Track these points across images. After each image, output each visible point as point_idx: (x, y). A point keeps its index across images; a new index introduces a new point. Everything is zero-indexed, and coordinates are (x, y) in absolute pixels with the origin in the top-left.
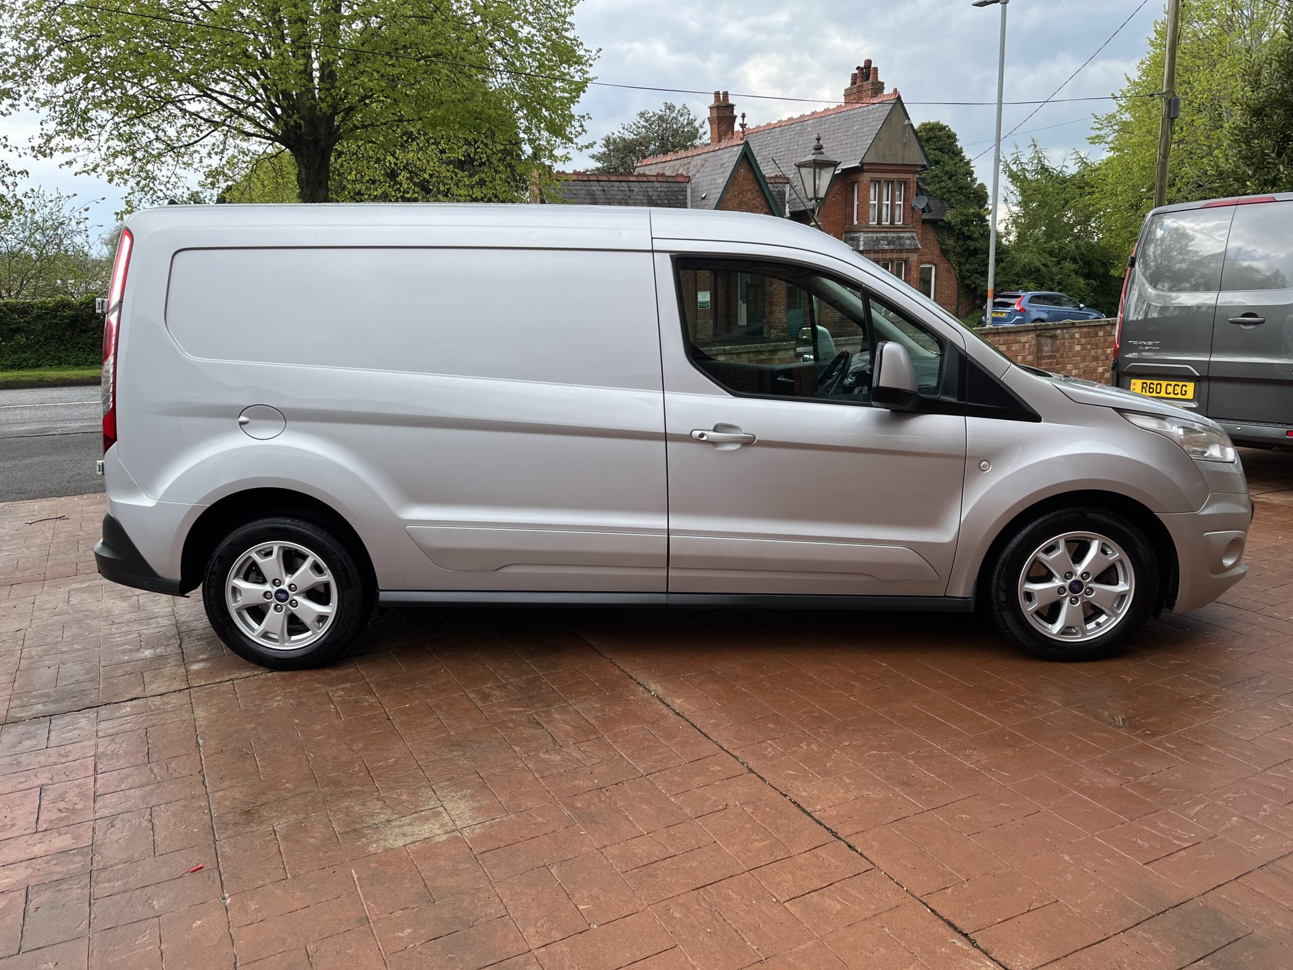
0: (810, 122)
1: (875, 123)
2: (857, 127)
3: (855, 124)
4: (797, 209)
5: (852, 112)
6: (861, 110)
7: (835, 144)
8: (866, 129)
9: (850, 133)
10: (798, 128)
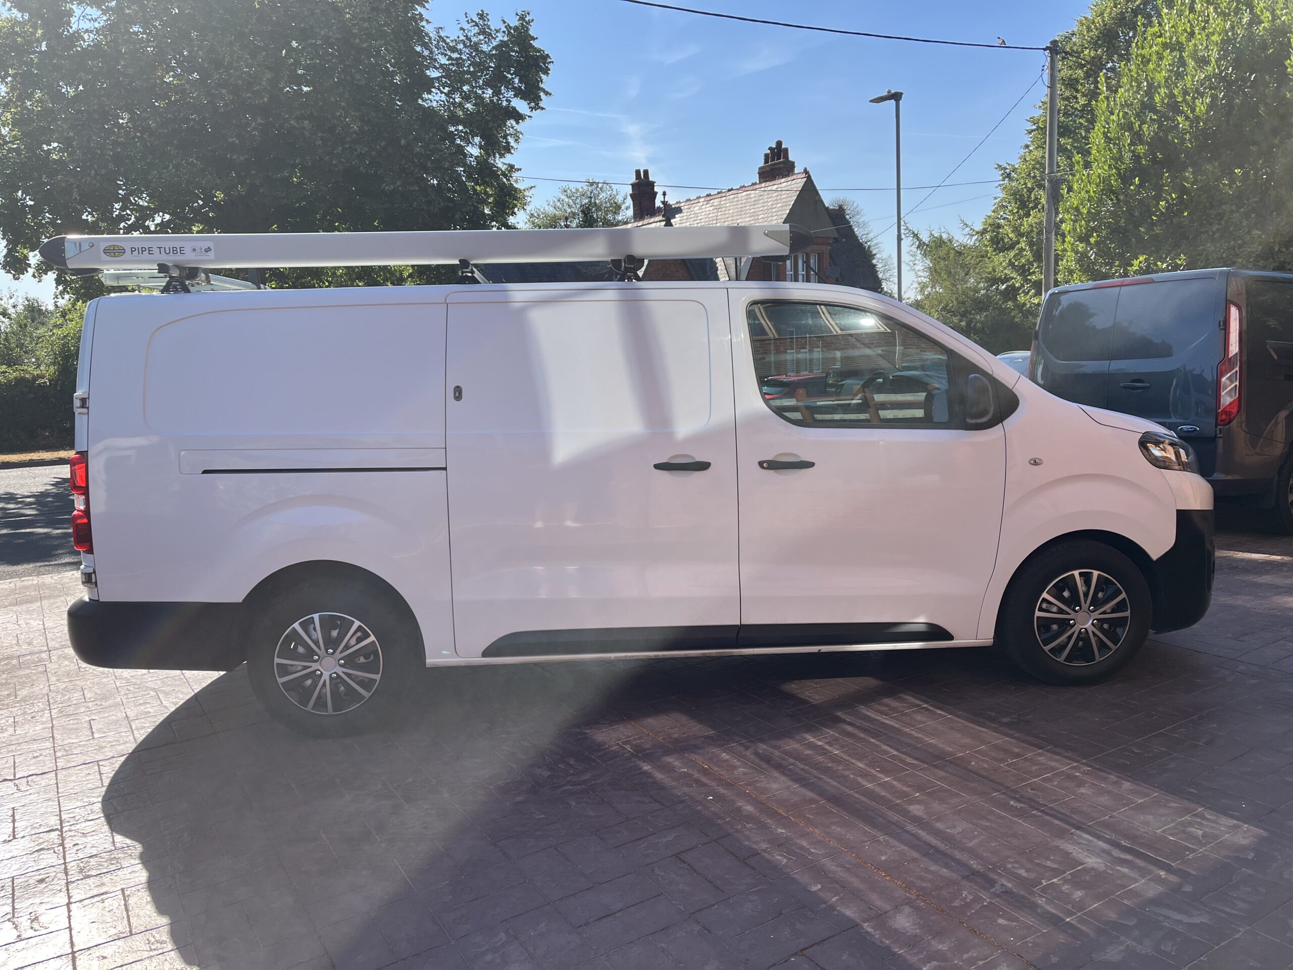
0: (727, 198)
1: (789, 199)
2: (772, 203)
3: (769, 199)
5: (766, 189)
6: (776, 187)
8: (779, 205)
9: (766, 208)
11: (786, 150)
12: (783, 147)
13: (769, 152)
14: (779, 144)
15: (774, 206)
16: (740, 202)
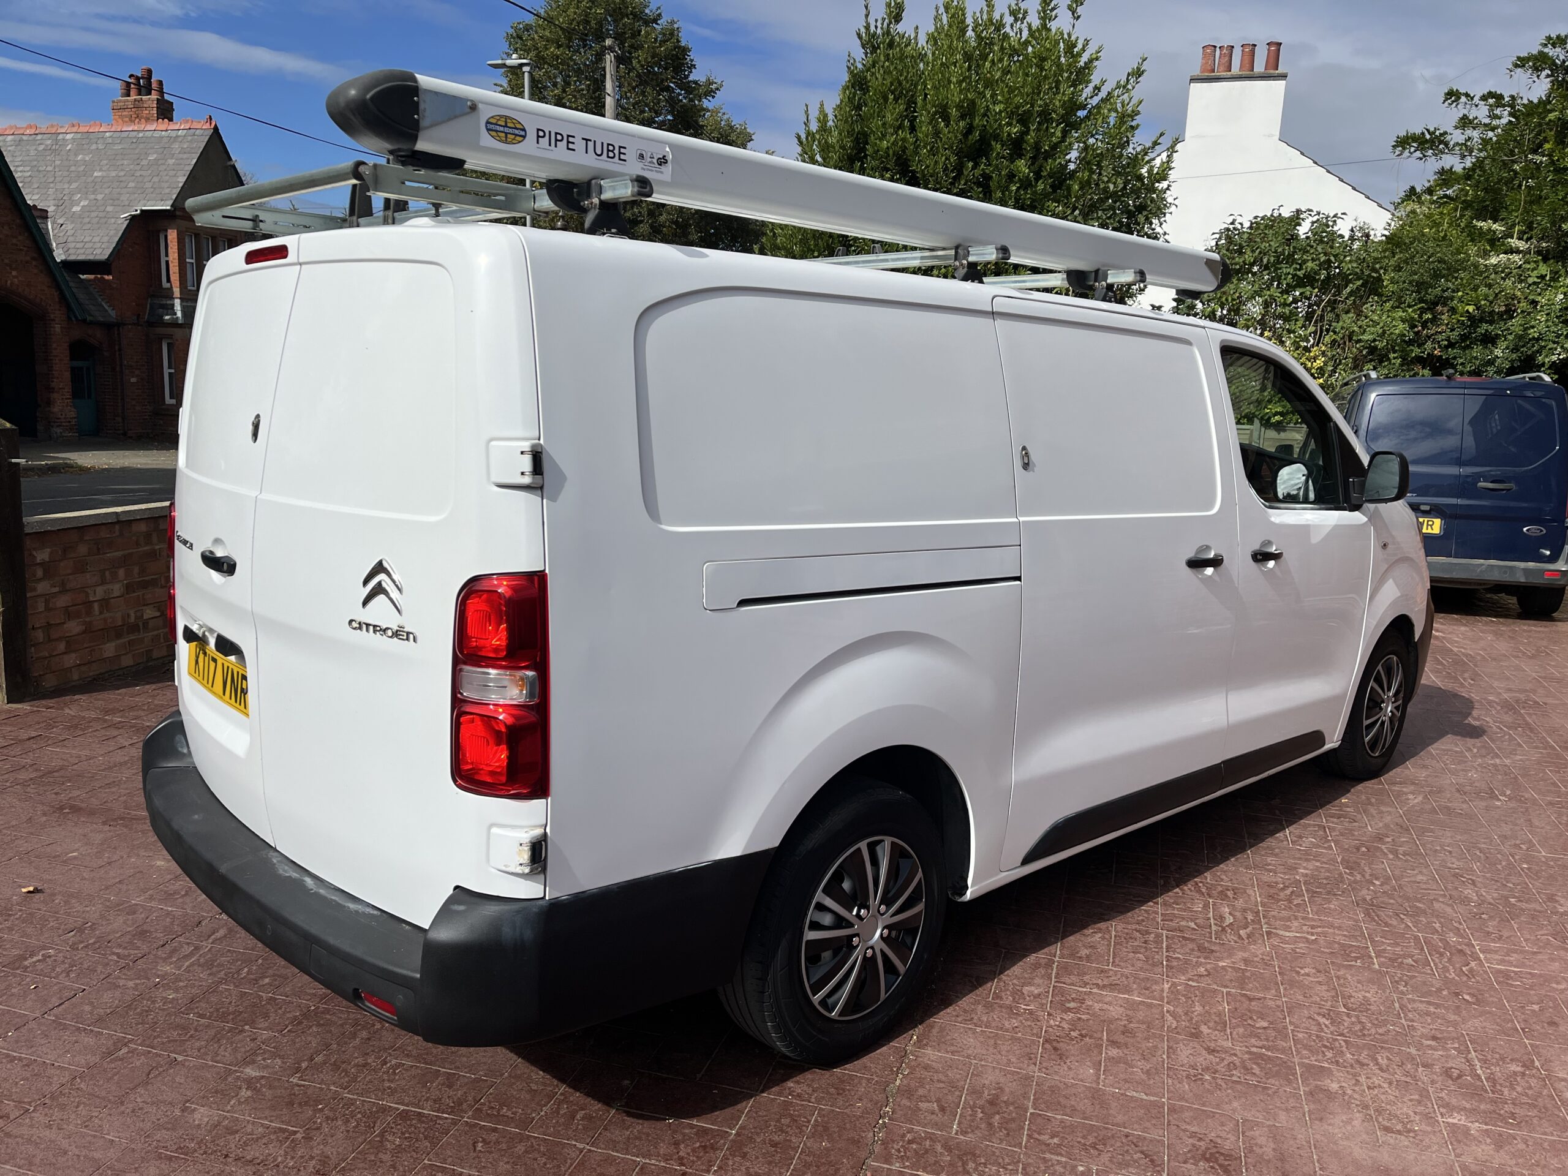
0: (69, 137)
1: (185, 156)
2: (155, 156)
3: (150, 151)
4: (72, 258)
5: (141, 135)
6: (156, 134)
7: (122, 173)
8: (171, 162)
9: (144, 162)
10: (49, 142)
11: (161, 84)
12: (155, 77)
13: (130, 79)
14: (147, 72)
15: (159, 162)
16: (94, 147)
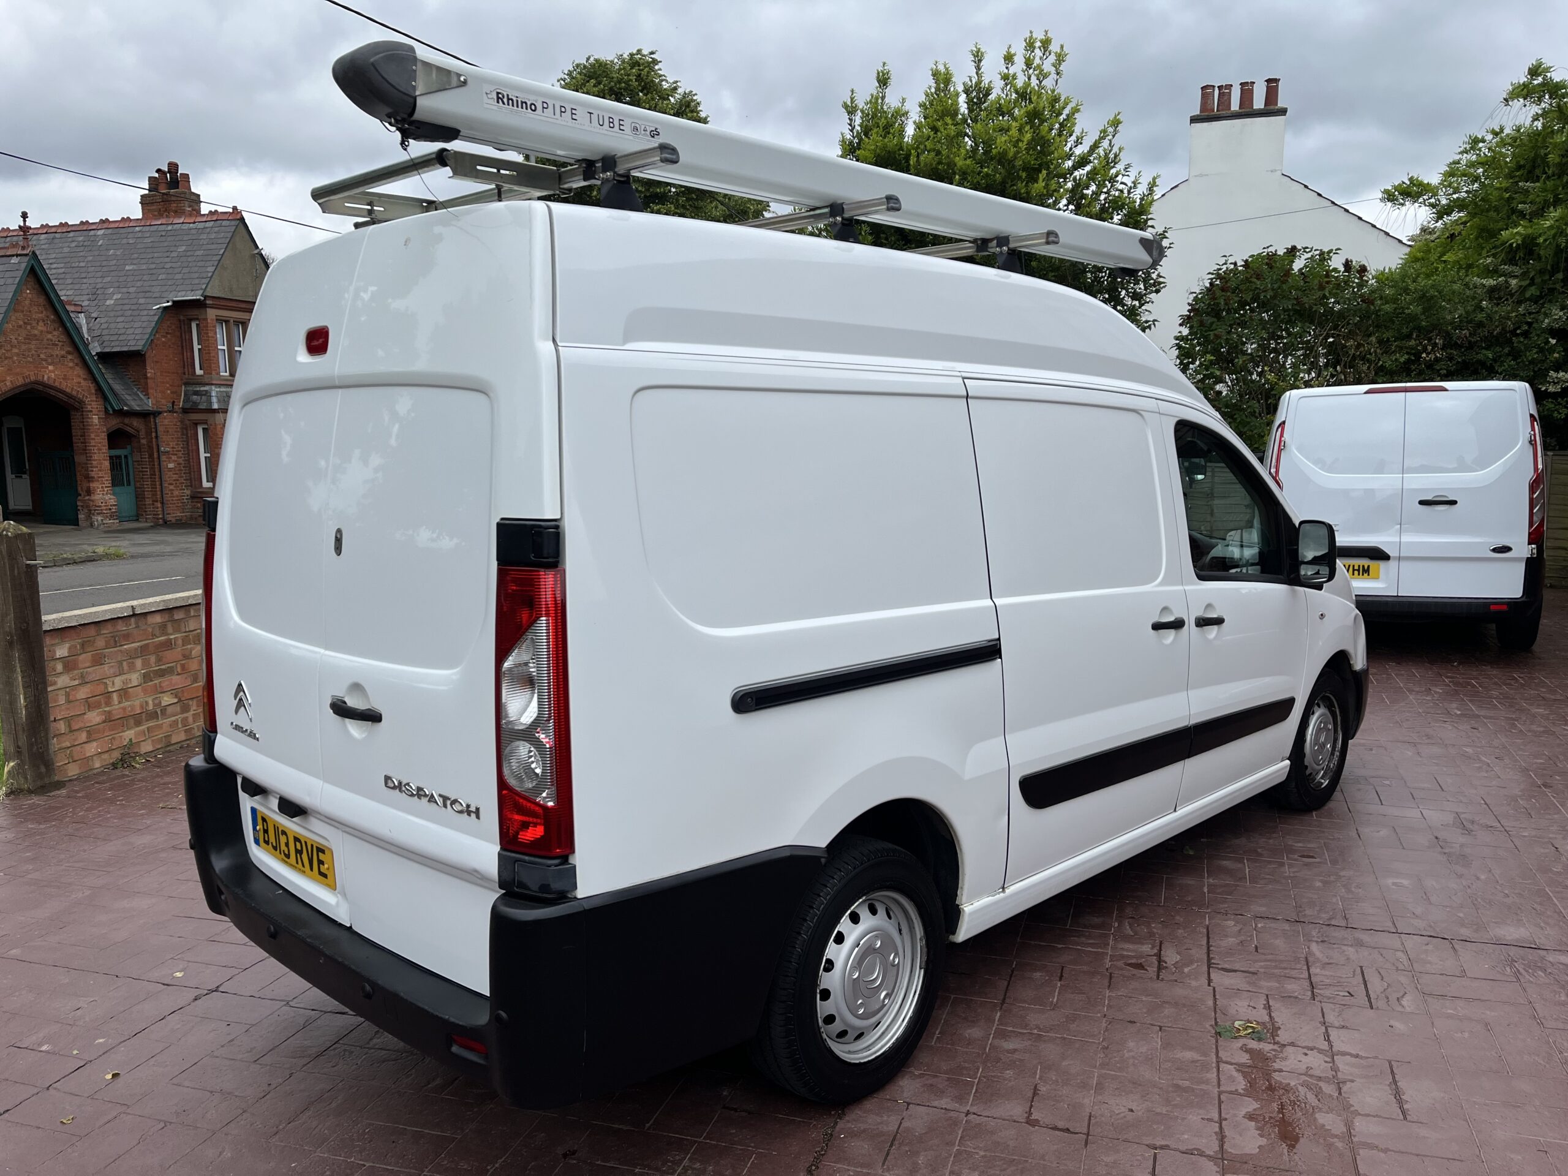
0: (100, 232)
1: (213, 247)
8: (200, 253)
11: (186, 177)
12: (179, 172)
13: (157, 175)
14: (173, 167)
15: (189, 253)
16: (125, 241)
